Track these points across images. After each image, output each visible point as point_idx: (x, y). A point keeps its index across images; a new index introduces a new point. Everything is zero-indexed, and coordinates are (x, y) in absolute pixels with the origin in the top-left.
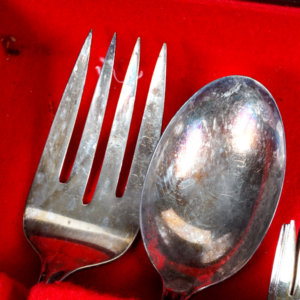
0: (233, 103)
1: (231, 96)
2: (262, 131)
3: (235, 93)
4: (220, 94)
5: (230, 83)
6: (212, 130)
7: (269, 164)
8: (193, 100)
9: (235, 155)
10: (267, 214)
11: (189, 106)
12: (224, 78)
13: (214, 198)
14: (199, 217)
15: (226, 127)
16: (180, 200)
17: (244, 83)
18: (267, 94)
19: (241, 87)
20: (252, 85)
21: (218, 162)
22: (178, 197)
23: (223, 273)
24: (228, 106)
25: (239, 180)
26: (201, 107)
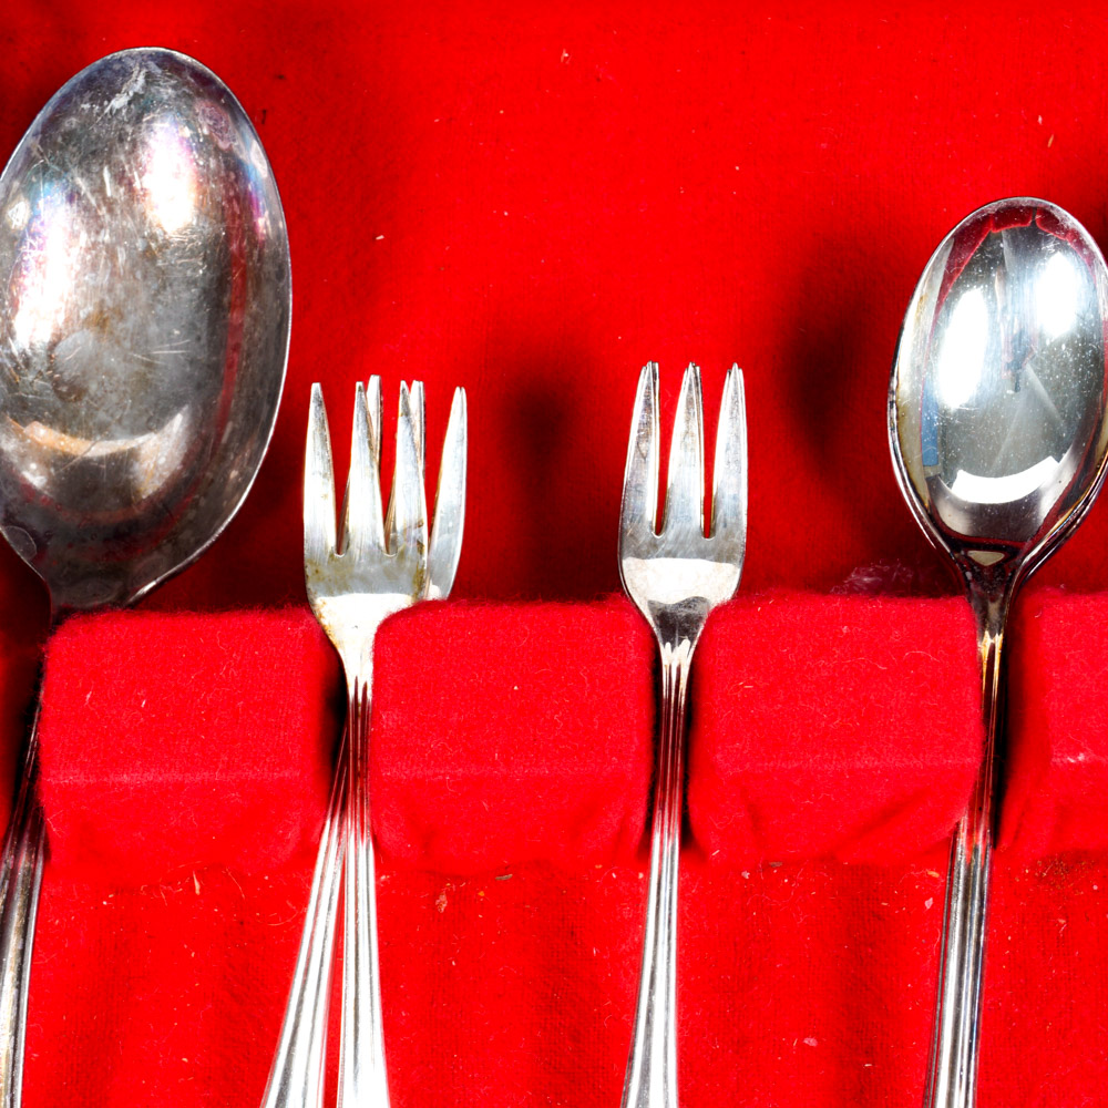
0: (139, 118)
1: (130, 103)
2: (223, 174)
3: (135, 94)
4: (101, 104)
5: (117, 73)
6: (104, 198)
7: (256, 252)
8: (35, 135)
9: (177, 249)
10: (271, 374)
11: (28, 151)
12: (98, 62)
13: (149, 365)
14: (120, 421)
15: (137, 185)
16: (64, 389)
17: (152, 65)
18: (210, 81)
19: (148, 76)
20: (175, 68)
21: (139, 275)
22: (57, 383)
23: (192, 540)
24: (129, 129)
25: (199, 308)
26: (61, 148)
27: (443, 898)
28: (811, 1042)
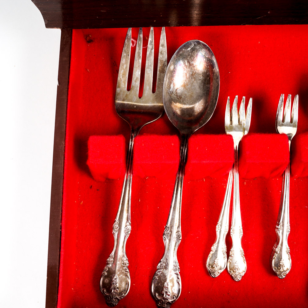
0: (192, 52)
1: (191, 49)
2: (206, 61)
3: (192, 48)
4: (186, 49)
5: (189, 44)
6: (185, 65)
7: (212, 75)
8: (175, 54)
9: (197, 74)
10: (215, 95)
11: (174, 57)
12: (187, 42)
13: (192, 93)
14: (187, 103)
15: (191, 63)
16: (178, 97)
17: (195, 43)
18: (206, 46)
19: (194, 44)
20: (199, 43)
21: (191, 78)
22: (177, 96)
23: (202, 123)
24: (190, 54)
25: (201, 84)
26: (179, 57)
27: (245, 183)
28: (306, 207)
